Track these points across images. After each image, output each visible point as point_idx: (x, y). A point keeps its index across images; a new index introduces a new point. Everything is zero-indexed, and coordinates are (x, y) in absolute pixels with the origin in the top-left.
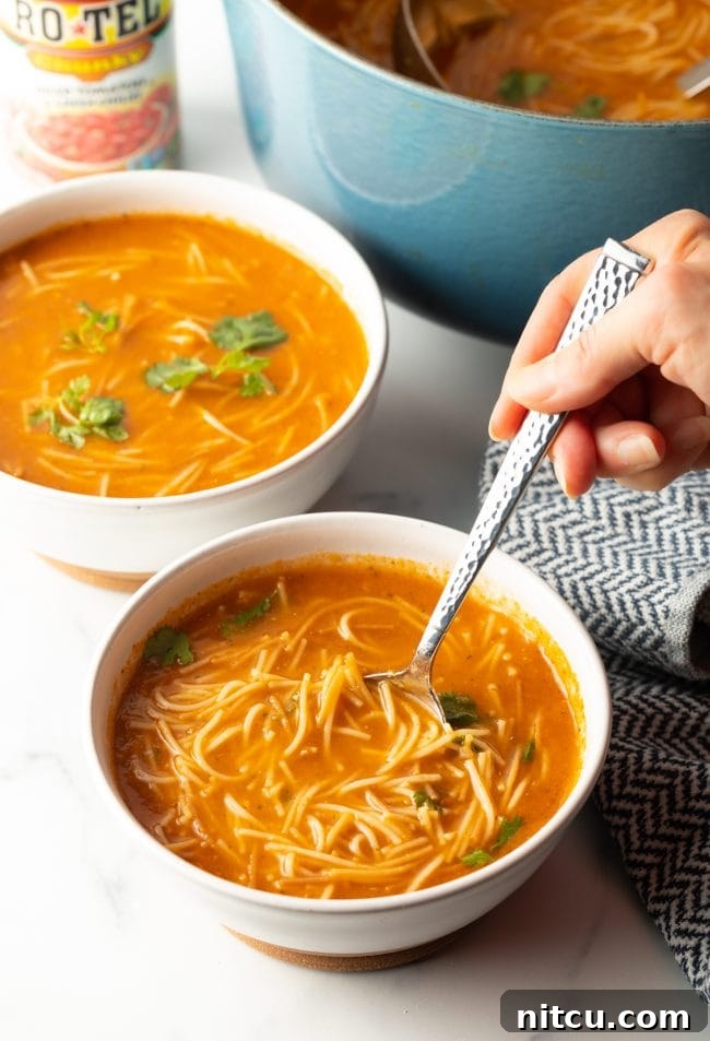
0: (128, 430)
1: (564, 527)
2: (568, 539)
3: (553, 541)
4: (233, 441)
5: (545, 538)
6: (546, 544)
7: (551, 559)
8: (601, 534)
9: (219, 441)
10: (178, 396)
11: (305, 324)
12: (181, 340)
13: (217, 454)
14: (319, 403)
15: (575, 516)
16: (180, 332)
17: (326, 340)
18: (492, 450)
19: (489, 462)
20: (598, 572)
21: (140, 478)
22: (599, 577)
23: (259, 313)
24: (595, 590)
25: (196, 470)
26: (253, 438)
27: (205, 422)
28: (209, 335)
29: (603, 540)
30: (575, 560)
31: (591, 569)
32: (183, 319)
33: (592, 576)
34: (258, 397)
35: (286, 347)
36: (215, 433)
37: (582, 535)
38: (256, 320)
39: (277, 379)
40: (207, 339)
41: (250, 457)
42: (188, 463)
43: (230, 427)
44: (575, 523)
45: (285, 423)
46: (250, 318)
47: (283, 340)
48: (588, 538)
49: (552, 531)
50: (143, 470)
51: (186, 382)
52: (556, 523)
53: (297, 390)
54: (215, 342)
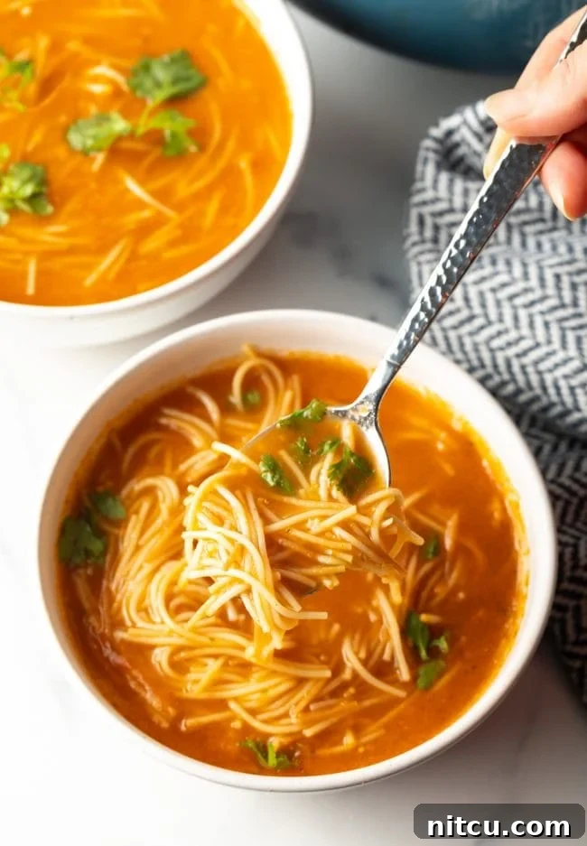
0: (53, 202)
1: (493, 290)
2: (498, 303)
3: (483, 305)
4: (159, 213)
5: (475, 302)
6: (477, 310)
7: (482, 328)
8: (531, 297)
9: (146, 214)
10: (100, 158)
11: (224, 67)
12: (98, 89)
13: (145, 230)
14: (244, 164)
15: (504, 278)
16: (96, 79)
17: (246, 84)
18: (417, 199)
19: (414, 213)
20: (531, 349)
21: (69, 260)
22: (534, 355)
23: (177, 52)
24: (530, 370)
25: (123, 251)
26: (179, 207)
27: (127, 191)
28: (128, 84)
29: (532, 303)
30: (506, 331)
31: (524, 345)
32: (98, 63)
33: (525, 353)
34: (181, 157)
35: (207, 94)
36: (141, 205)
37: (511, 298)
38: (173, 61)
39: (200, 135)
40: (125, 88)
41: (178, 233)
42: (115, 242)
43: (157, 194)
44: (504, 285)
45: (210, 189)
46: (166, 58)
47: (203, 84)
48: (519, 301)
49: (481, 294)
50: (71, 251)
51: (106, 144)
52: (486, 286)
53: (221, 146)
54: (134, 88)
